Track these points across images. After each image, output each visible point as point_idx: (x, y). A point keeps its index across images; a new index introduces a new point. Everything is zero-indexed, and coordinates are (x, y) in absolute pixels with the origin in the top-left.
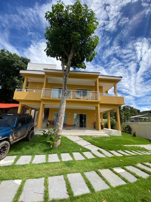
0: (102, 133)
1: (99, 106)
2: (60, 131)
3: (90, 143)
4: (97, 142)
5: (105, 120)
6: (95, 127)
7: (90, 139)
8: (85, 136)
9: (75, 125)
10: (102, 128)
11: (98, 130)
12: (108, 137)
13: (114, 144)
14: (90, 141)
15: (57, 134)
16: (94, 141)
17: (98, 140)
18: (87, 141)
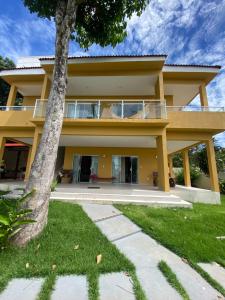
0: (172, 196)
1: (164, 134)
2: (36, 196)
3: (140, 226)
4: (158, 224)
5: (177, 170)
6: (156, 183)
7: (141, 213)
8: (130, 205)
9: (113, 179)
10: (172, 185)
11: (162, 189)
12: (188, 209)
13: (210, 232)
14: (140, 219)
15: (27, 206)
16: (151, 220)
17: (162, 216)
18: (133, 221)
